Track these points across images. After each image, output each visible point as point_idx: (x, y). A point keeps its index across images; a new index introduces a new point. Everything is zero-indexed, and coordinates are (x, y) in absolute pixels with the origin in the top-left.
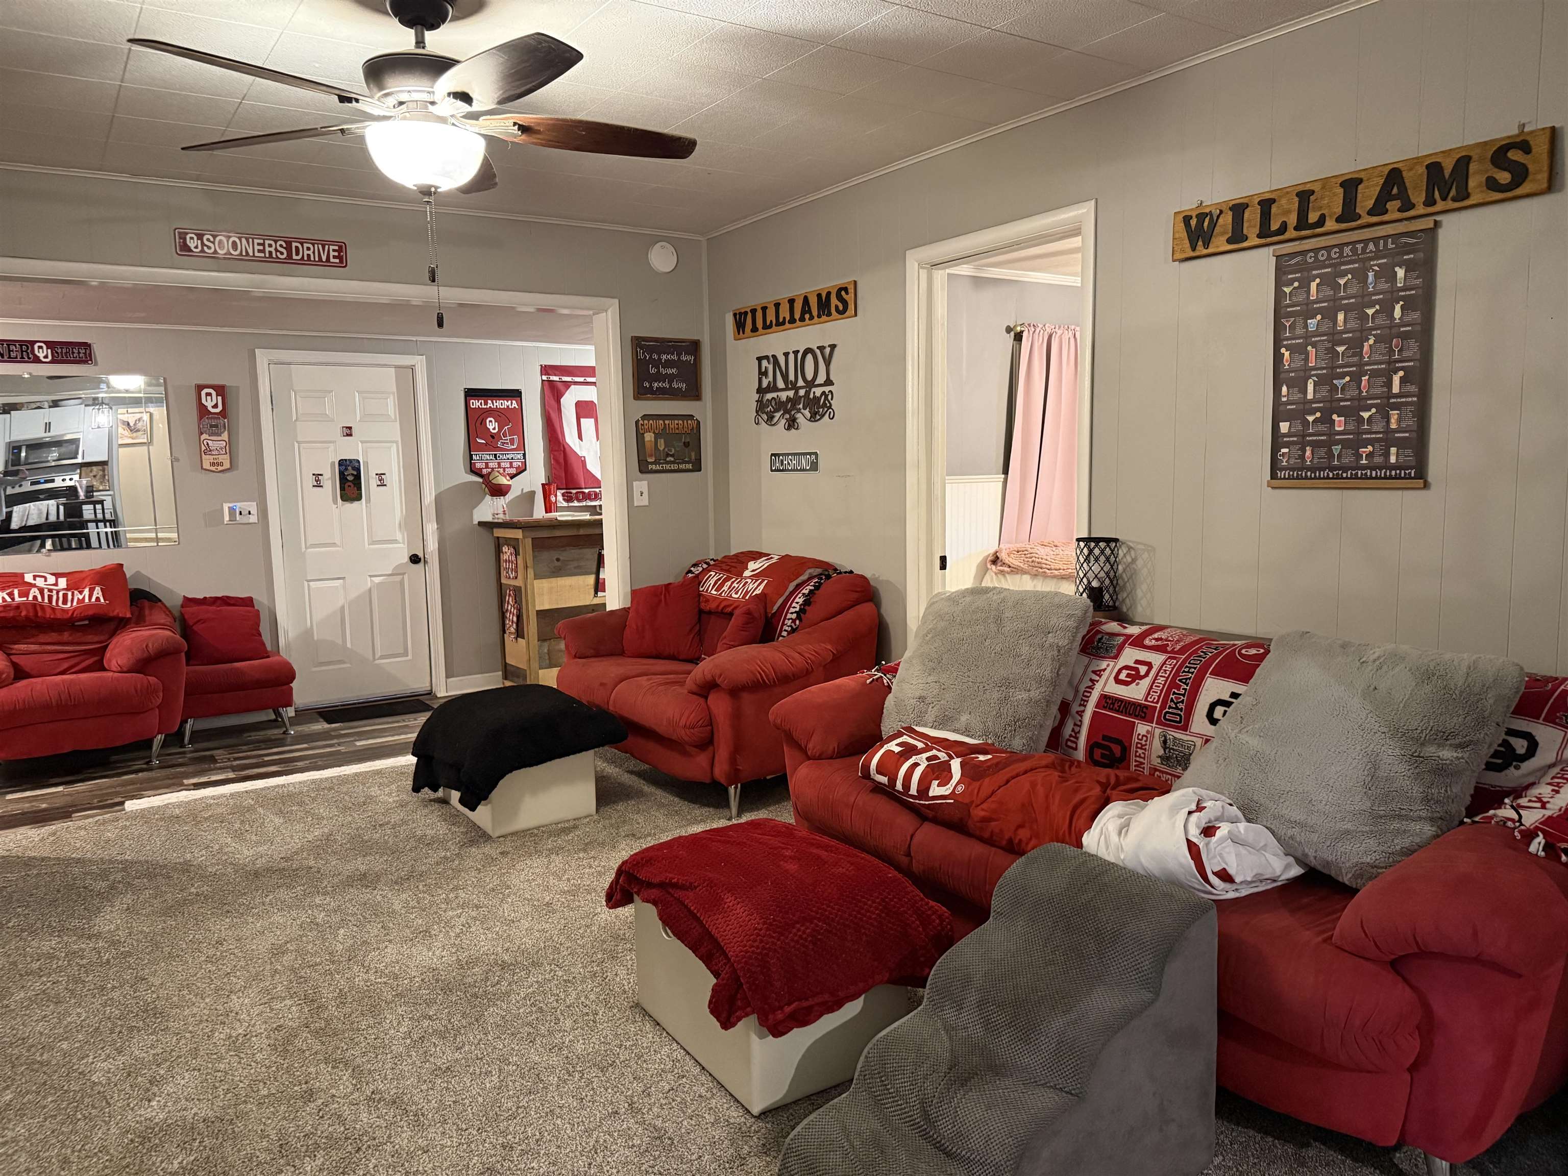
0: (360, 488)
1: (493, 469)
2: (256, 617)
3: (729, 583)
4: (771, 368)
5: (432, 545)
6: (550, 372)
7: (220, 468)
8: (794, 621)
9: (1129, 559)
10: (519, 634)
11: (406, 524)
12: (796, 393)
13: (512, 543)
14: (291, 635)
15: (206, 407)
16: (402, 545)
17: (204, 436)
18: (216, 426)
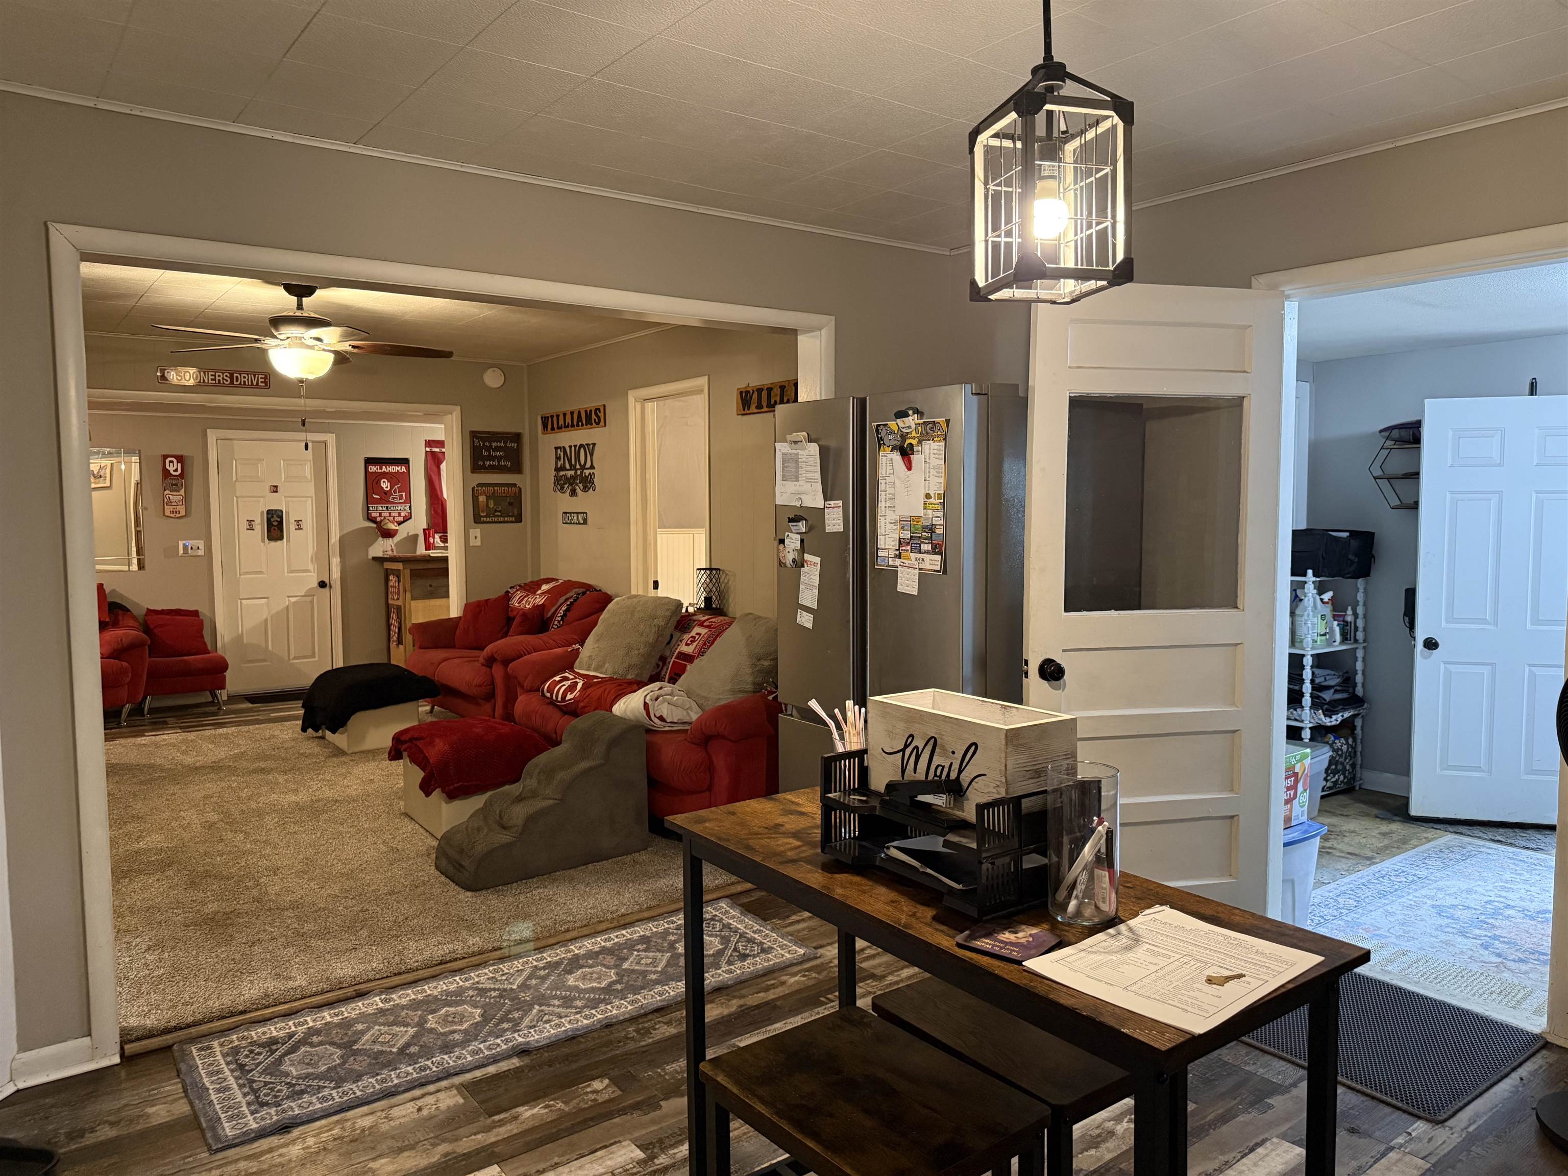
0: (282, 531)
1: (385, 517)
2: (201, 623)
3: (526, 599)
4: (562, 454)
5: (336, 574)
6: (433, 445)
7: (177, 515)
8: (559, 622)
9: (726, 581)
10: (400, 641)
11: (316, 558)
12: (576, 473)
13: (395, 572)
14: (226, 640)
15: (169, 471)
16: (313, 574)
17: (167, 492)
18: (176, 485)
